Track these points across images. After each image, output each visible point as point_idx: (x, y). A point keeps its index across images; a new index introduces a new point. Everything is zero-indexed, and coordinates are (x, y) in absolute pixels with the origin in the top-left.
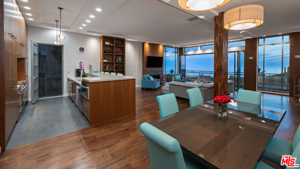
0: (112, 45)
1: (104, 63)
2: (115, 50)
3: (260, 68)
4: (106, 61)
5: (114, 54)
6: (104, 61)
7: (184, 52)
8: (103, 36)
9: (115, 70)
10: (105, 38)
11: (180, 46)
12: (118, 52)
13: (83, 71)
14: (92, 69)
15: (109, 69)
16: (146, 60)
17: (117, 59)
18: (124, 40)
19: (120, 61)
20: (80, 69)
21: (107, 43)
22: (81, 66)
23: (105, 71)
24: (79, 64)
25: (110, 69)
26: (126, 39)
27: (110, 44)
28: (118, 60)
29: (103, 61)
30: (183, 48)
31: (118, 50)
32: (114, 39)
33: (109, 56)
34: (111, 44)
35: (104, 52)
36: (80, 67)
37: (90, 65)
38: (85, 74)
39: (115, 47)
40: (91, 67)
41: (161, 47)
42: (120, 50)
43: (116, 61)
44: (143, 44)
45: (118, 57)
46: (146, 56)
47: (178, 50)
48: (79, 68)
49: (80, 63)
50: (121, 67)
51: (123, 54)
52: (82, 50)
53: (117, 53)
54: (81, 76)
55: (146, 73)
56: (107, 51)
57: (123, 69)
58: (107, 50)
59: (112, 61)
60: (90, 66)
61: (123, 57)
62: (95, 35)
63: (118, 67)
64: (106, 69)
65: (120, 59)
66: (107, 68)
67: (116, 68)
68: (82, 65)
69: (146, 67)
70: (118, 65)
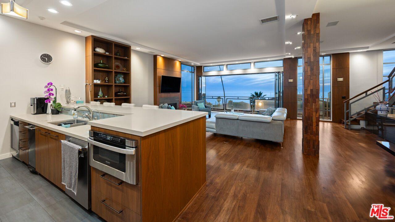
0: (107, 53)
1: (96, 85)
2: (114, 63)
3: (261, 93)
4: (98, 82)
5: (114, 71)
6: (95, 81)
7: (204, 72)
8: (92, 36)
9: (114, 98)
10: (97, 42)
11: (200, 64)
12: (117, 67)
13: (55, 102)
14: (72, 98)
15: (104, 96)
16: (159, 81)
17: (116, 79)
18: (129, 48)
19: (122, 83)
20: (46, 97)
21: (100, 50)
22: (51, 92)
23: (96, 100)
24: (46, 87)
25: (106, 97)
26: (132, 48)
27: (105, 53)
28: (118, 80)
29: (93, 81)
30: (202, 66)
31: (118, 63)
32: (112, 43)
33: (101, 74)
34: (106, 52)
35: (95, 65)
36: (48, 94)
37: (68, 89)
38: (59, 107)
39: (115, 58)
40: (68, 93)
41: (178, 64)
42: (121, 64)
43: (115, 83)
44: (155, 57)
45: (119, 76)
46: (159, 76)
47: (195, 68)
48: (43, 95)
49: (48, 84)
50: (124, 92)
51: (127, 71)
52: (47, 58)
54: (49, 110)
55: (160, 101)
56: (99, 64)
57: (126, 96)
58: (100, 63)
59: (108, 83)
60: (66, 91)
61: (127, 75)
62: (77, 32)
63: (119, 92)
64: (99, 97)
65: (122, 80)
66: (100, 93)
67: (116, 95)
68: (52, 90)
69: (160, 93)
70: (119, 89)
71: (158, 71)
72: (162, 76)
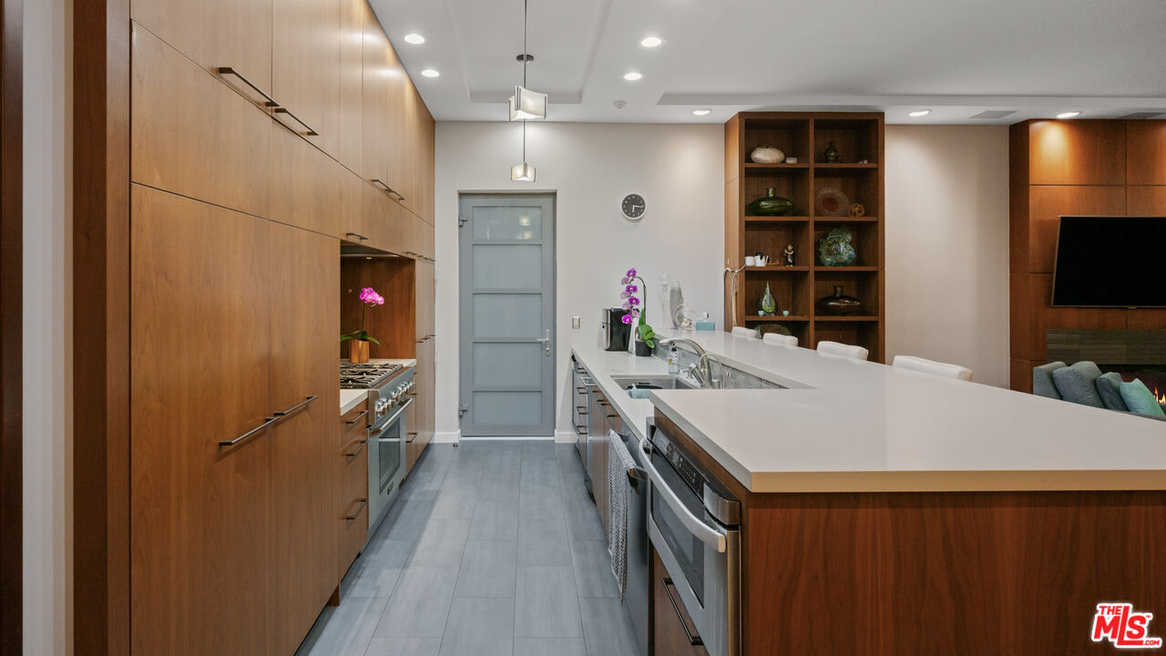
0: (791, 161)
1: (751, 275)
2: (815, 192)
4: (758, 262)
5: (812, 219)
6: (750, 261)
8: (741, 114)
9: (812, 318)
10: (756, 128)
12: (830, 203)
13: (642, 322)
14: (686, 312)
15: (778, 311)
17: (823, 250)
18: (876, 121)
19: (845, 264)
20: (625, 309)
21: (766, 156)
22: (634, 295)
23: (750, 325)
24: (625, 281)
25: (786, 313)
26: (890, 118)
27: (784, 161)
28: (830, 253)
29: (742, 261)
31: (832, 190)
32: (808, 121)
33: (771, 234)
34: (787, 156)
35: (751, 208)
36: (627, 300)
37: (676, 286)
38: (649, 336)
39: (819, 173)
40: (677, 296)
42: (844, 190)
43: (818, 262)
44: (1019, 136)
45: (832, 236)
46: (1043, 223)
48: (621, 303)
49: (629, 272)
50: (852, 299)
51: (865, 215)
52: (633, 206)
53: (827, 211)
54: (632, 345)
56: (763, 203)
57: (861, 311)
58: (767, 199)
59: (793, 263)
60: (673, 291)
61: (868, 233)
62: (700, 113)
63: (834, 298)
64: (761, 313)
65: (845, 250)
66: (767, 302)
67: (821, 307)
68: (635, 289)
69: (1048, 304)
70: (835, 287)
71: (1035, 196)
72: (1063, 219)
